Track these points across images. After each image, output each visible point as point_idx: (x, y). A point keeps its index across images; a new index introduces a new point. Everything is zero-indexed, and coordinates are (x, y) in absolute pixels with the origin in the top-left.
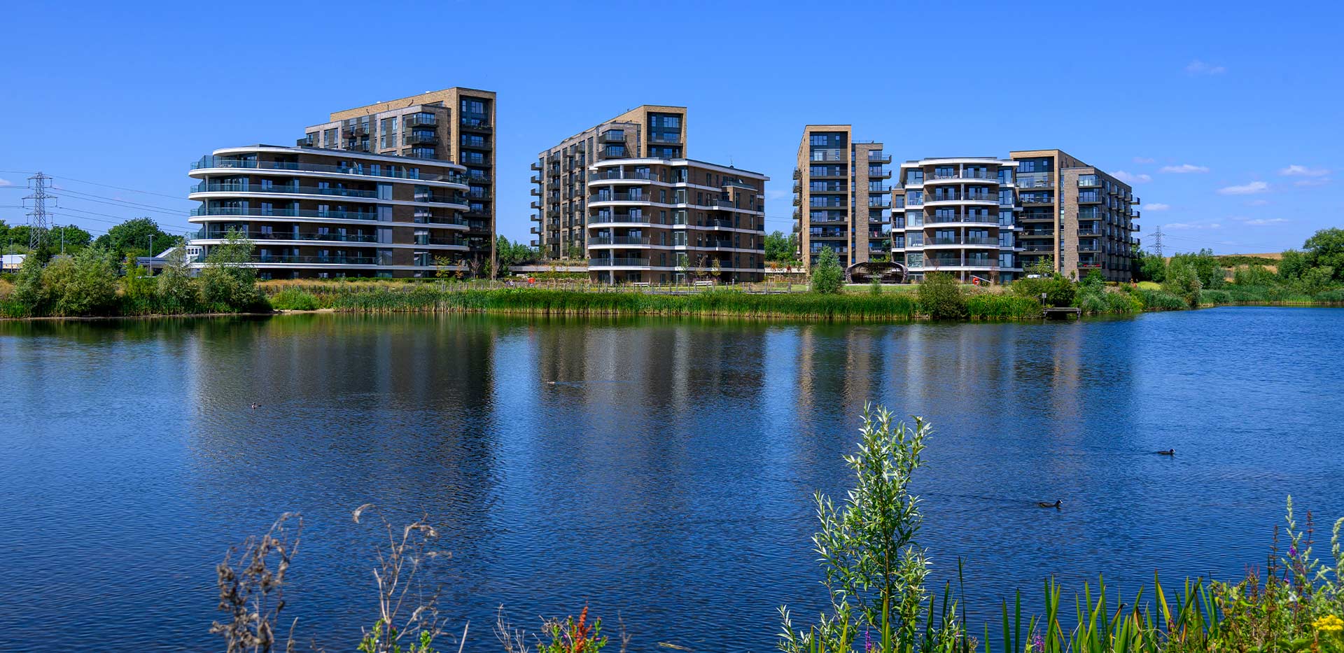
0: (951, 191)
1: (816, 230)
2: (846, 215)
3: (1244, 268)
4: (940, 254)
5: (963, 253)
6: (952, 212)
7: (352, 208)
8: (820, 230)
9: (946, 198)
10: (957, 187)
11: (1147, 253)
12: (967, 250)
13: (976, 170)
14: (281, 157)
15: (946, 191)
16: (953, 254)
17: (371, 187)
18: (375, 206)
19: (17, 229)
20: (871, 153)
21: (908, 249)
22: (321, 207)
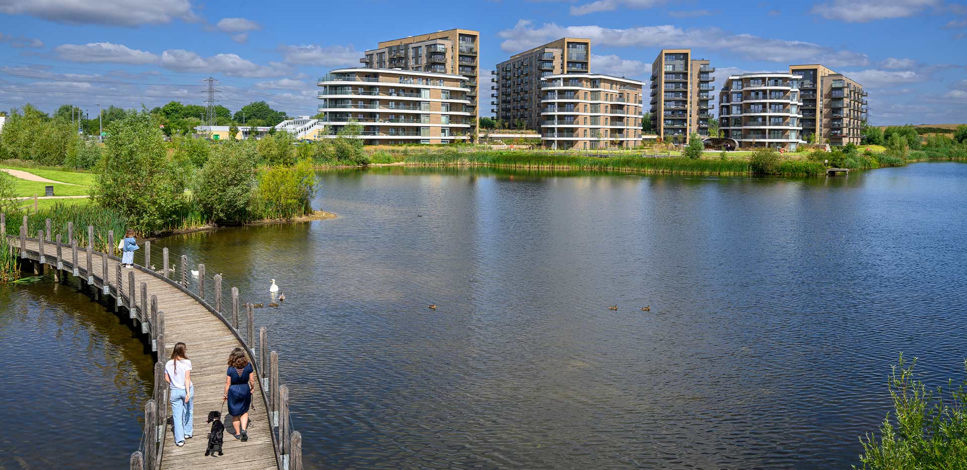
0: (761, 94)
1: (667, 112)
2: (687, 104)
3: (933, 135)
4: (752, 132)
5: (767, 131)
6: (761, 106)
7: (407, 103)
8: (670, 112)
9: (757, 99)
10: (764, 92)
11: (871, 127)
12: (770, 130)
13: (776, 81)
14: (369, 74)
15: (757, 94)
16: (760, 131)
17: (418, 91)
18: (419, 102)
19: (188, 107)
20: (702, 66)
21: (732, 128)
22: (390, 103)
